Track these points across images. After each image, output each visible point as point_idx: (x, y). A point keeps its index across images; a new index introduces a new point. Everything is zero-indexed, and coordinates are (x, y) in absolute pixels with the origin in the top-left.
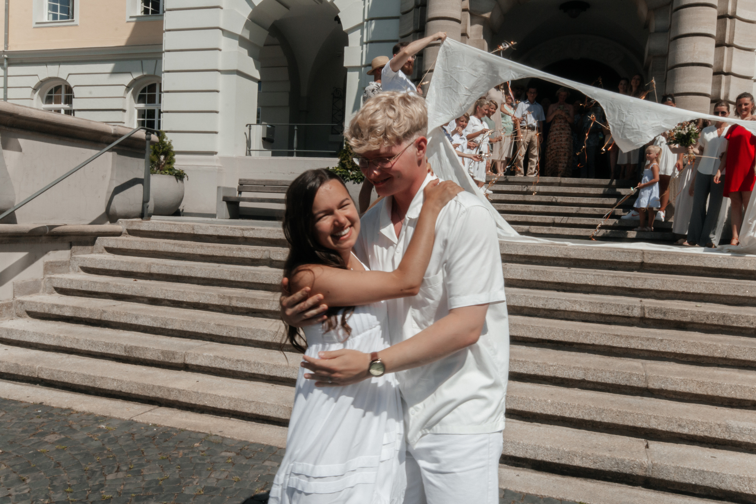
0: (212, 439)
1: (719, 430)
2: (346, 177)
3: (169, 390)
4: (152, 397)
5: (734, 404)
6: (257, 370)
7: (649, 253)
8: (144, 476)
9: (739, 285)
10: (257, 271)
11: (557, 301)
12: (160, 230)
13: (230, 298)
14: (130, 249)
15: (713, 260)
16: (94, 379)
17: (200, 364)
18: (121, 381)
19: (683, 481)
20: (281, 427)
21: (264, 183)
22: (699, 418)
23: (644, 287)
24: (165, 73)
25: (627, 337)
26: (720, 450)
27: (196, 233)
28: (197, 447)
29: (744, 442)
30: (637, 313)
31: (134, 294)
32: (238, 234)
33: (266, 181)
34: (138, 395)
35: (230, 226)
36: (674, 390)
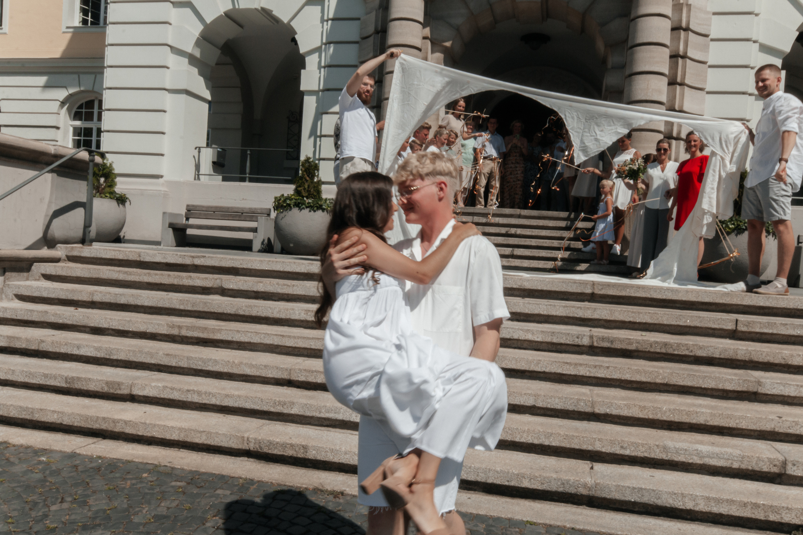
0: (161, 469)
1: (658, 451)
2: (302, 205)
3: (115, 421)
4: (96, 429)
5: (673, 427)
6: (208, 400)
7: (599, 284)
8: (90, 506)
9: (680, 315)
10: (209, 299)
11: (511, 330)
12: (104, 256)
13: (180, 327)
14: (70, 277)
15: (658, 291)
16: (33, 411)
17: (148, 395)
18: (62, 413)
19: (623, 498)
20: (233, 457)
21: (213, 209)
22: (640, 439)
23: (593, 317)
24: (107, 90)
25: (576, 364)
26: (659, 470)
27: (142, 260)
28: (146, 478)
29: (680, 461)
30: (586, 341)
31: (75, 323)
32: (188, 261)
33: (216, 207)
34: (80, 427)
35: (179, 253)
36: (618, 414)
